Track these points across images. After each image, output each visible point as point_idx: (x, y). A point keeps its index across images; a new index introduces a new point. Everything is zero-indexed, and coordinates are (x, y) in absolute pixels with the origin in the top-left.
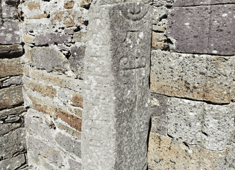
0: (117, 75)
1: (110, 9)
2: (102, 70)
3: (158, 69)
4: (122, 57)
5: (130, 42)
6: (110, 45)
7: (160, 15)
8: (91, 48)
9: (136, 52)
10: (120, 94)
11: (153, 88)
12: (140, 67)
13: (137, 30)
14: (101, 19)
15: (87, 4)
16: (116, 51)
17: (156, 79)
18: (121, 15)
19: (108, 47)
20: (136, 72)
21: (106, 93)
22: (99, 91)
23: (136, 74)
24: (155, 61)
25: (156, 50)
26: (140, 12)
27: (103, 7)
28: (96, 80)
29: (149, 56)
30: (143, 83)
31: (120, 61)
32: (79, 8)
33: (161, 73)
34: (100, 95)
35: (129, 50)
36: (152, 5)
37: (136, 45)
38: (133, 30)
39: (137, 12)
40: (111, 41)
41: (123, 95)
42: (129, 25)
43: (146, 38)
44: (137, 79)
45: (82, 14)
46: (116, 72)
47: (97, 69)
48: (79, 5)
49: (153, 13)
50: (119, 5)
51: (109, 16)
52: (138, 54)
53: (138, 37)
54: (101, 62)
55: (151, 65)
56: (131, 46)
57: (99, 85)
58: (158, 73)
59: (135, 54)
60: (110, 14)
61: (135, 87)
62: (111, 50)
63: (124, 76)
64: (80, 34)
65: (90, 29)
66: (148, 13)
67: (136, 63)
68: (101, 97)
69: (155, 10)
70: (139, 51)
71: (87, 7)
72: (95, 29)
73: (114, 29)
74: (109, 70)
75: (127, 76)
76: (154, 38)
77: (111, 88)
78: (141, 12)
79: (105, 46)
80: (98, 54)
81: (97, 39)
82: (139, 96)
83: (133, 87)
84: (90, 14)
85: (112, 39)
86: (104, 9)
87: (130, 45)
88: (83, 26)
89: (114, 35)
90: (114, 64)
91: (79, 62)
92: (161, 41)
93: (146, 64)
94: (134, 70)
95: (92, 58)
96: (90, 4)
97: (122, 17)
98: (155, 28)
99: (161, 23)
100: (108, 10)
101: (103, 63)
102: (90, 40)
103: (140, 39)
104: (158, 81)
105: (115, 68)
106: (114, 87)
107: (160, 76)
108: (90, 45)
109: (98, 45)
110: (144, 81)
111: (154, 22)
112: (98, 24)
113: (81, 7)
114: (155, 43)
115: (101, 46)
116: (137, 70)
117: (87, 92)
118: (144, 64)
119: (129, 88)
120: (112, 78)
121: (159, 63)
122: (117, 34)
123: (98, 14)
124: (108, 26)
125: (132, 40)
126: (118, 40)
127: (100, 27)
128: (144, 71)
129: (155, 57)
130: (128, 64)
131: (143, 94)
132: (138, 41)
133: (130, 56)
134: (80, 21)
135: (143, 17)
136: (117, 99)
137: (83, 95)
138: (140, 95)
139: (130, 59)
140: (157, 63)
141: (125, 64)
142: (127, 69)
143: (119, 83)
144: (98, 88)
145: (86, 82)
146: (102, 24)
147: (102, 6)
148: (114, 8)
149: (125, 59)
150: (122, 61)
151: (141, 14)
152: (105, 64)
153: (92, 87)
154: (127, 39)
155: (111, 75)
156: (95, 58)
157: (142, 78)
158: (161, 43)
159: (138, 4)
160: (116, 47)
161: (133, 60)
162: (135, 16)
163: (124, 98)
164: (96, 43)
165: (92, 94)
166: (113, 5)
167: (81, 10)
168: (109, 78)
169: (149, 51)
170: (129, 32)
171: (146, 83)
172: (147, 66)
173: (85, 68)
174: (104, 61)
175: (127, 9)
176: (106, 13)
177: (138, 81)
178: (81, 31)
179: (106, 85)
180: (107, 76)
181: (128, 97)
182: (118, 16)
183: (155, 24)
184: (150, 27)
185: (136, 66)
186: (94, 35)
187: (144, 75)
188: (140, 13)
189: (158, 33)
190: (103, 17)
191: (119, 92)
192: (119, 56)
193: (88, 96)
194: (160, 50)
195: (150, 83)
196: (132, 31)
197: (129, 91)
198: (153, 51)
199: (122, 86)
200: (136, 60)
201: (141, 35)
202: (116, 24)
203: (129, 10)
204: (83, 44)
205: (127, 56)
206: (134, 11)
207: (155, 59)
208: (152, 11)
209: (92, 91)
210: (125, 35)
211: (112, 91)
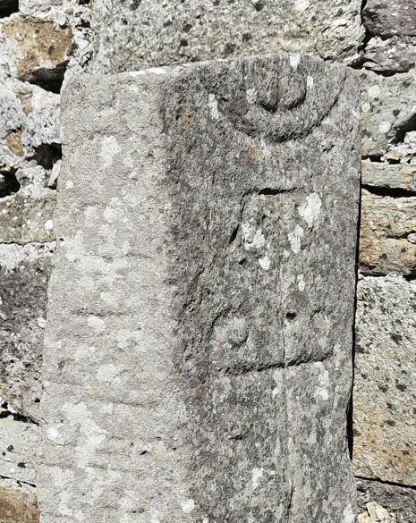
0: (199, 399)
1: (165, 89)
2: (126, 377)
3: (390, 367)
4: (224, 313)
5: (259, 241)
6: (163, 258)
7: (396, 113)
8: (74, 274)
9: (285, 288)
10: (213, 488)
11: (369, 459)
12: (309, 360)
13: (289, 185)
14: (123, 137)
15: (47, 64)
16: (192, 287)
17: (382, 416)
18: (215, 114)
19: (158, 268)
20: (289, 383)
21: (150, 481)
22: (115, 475)
23: (289, 393)
24: (374, 328)
25: (380, 280)
26: (302, 100)
27: (130, 81)
28: (103, 421)
29: (346, 306)
30: (321, 434)
31: (211, 331)
32: (9, 83)
33: (402, 388)
34: (119, 491)
35: (255, 282)
36: (357, 65)
37: (286, 254)
38: (271, 185)
39: (288, 101)
40: (170, 238)
41: (227, 490)
42: (252, 164)
43: (333, 224)
44: (294, 413)
45: (27, 111)
46: (197, 383)
47: (107, 372)
48: (13, 70)
49: (366, 107)
50: (206, 70)
51: (158, 121)
52: (298, 296)
53: (297, 219)
54: (123, 337)
55: (355, 349)
56: (265, 263)
57: (118, 445)
58: (392, 385)
59: (283, 300)
60: (162, 111)
61: (285, 452)
62: (171, 282)
63: (233, 400)
64: (18, 209)
65: (70, 185)
66: (342, 106)
67: (290, 342)
68: (126, 503)
69: (373, 91)
70: (301, 286)
71: (51, 82)
72: (96, 185)
73: (185, 184)
74: (161, 376)
75: (248, 404)
76: (369, 221)
77: (174, 461)
78: (310, 98)
79: (141, 263)
80: (109, 299)
81: (104, 230)
82: (303, 494)
83: (277, 451)
84: (71, 113)
85: (175, 231)
86: (134, 89)
87: (257, 254)
88: (33, 171)
89: (182, 209)
90: (185, 345)
91: (13, 337)
92: (405, 236)
93: (332, 343)
94: (277, 374)
95: (79, 319)
96: (63, 67)
97: (219, 125)
98: (377, 174)
99: (401, 150)
100: (154, 96)
101: (133, 343)
102: (72, 235)
103: (304, 226)
104: (391, 423)
105: (190, 364)
106: (185, 454)
107: (398, 399)
108: (71, 257)
109: (109, 259)
110: (327, 423)
111: (368, 145)
112: (107, 160)
113: (22, 79)
114: (377, 246)
115: (123, 264)
116: (292, 372)
117: (60, 477)
118: (323, 343)
119: (255, 460)
120: (174, 410)
121: (396, 338)
122: (196, 207)
123: (106, 113)
124: (156, 170)
125: (266, 234)
126: (205, 233)
127: (119, 173)
128: (324, 378)
129: (376, 312)
130: (250, 344)
131: (320, 486)
132: (296, 237)
133: (260, 309)
134: (16, 149)
135: (318, 124)
136: (203, 508)
137: (42, 494)
138: (307, 491)
139: (259, 322)
140: (385, 337)
141: (236, 346)
142: (246, 370)
143: (212, 437)
144: (111, 462)
145: (53, 433)
146: (128, 162)
147: (124, 76)
148: (181, 86)
149: (238, 323)
150: (220, 333)
151: (308, 112)
152: (141, 348)
153: (83, 456)
154: (246, 230)
155: (170, 398)
156: (93, 320)
157: (315, 408)
158: (403, 243)
159: (295, 61)
160: (194, 268)
161: (272, 329)
162: (279, 120)
163: (232, 506)
164: (102, 250)
165: (82, 487)
166: (176, 72)
167: (20, 94)
168: (161, 412)
169: (347, 286)
170: (254, 197)
171: (333, 431)
172: (340, 352)
173: (49, 367)
174: (138, 335)
175: (243, 88)
176: (148, 106)
177: (296, 425)
178: (24, 191)
179: (149, 447)
180: (153, 404)
181: (254, 502)
182: (203, 122)
183: (376, 158)
184: (352, 171)
185: (290, 356)
186: (90, 211)
187: (325, 395)
188: (304, 107)
189: (388, 200)
190: (132, 125)
191: (208, 477)
192: (207, 311)
193: (65, 496)
194: (401, 280)
195: (351, 433)
196: (267, 191)
197: (257, 473)
198: (368, 282)
199: (224, 449)
200: (289, 326)
201: (311, 209)
202: (192, 159)
203: (251, 94)
204: (34, 255)
205: (244, 310)
206: (277, 97)
207: (376, 321)
208: (358, 96)
209: (81, 474)
210: (237, 208)
211: (178, 474)
